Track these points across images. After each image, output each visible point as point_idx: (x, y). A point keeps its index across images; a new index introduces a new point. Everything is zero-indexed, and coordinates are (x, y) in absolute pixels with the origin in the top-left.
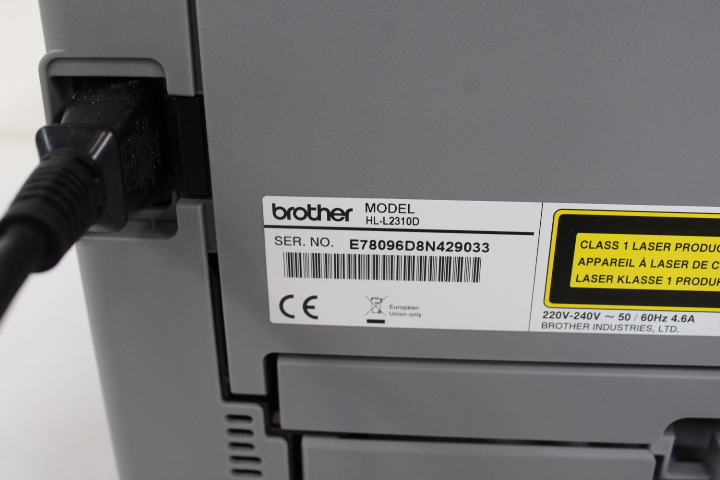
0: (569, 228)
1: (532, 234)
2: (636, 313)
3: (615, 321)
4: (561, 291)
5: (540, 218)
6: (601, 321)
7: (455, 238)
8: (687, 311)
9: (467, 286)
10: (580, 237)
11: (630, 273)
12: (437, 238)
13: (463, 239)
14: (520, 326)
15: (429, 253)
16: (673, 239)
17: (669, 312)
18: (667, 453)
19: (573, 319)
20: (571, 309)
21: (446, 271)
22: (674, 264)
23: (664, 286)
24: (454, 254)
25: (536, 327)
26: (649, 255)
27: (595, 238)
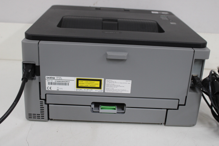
0: (78, 80)
2: (86, 89)
3: (84, 90)
4: (78, 87)
5: (75, 79)
6: (82, 90)
7: (66, 81)
8: (92, 89)
9: (67, 86)
10: (79, 81)
11: (85, 85)
12: (64, 81)
13: (67, 81)
14: (74, 91)
15: (63, 82)
16: (89, 81)
17: (90, 89)
18: (93, 107)
19: (79, 90)
20: (79, 89)
21: (65, 84)
22: (89, 84)
23: (88, 86)
24: (66, 82)
25: (75, 91)
26: (87, 83)
27: (81, 81)
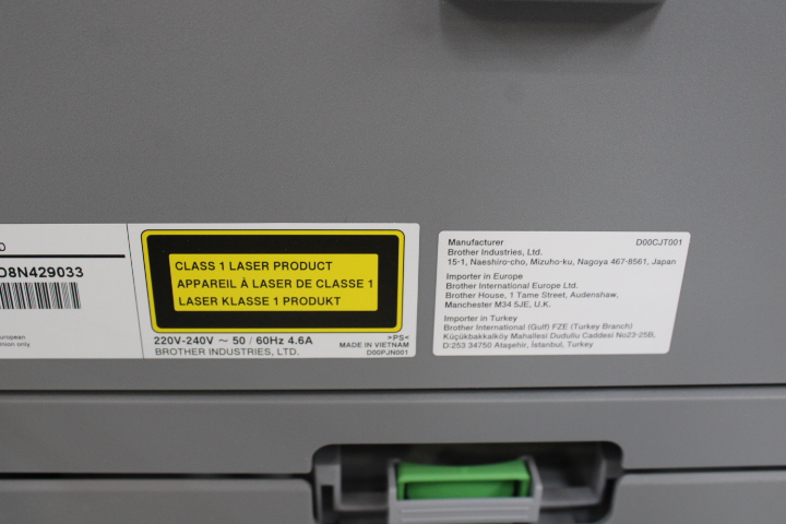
0: (160, 250)
1: (123, 256)
2: (250, 336)
3: (230, 345)
4: (167, 315)
5: (129, 239)
6: (216, 345)
7: (46, 263)
8: (305, 333)
9: (68, 313)
10: (174, 258)
11: (236, 293)
12: (29, 264)
13: (55, 263)
14: (137, 355)
15: (22, 280)
16: (271, 258)
17: (284, 334)
18: (336, 483)
19: (185, 345)
20: (184, 333)
21: (45, 297)
22: (276, 284)
23: (271, 307)
24: (48, 280)
25: (150, 354)
26: (250, 275)
27: (189, 259)
